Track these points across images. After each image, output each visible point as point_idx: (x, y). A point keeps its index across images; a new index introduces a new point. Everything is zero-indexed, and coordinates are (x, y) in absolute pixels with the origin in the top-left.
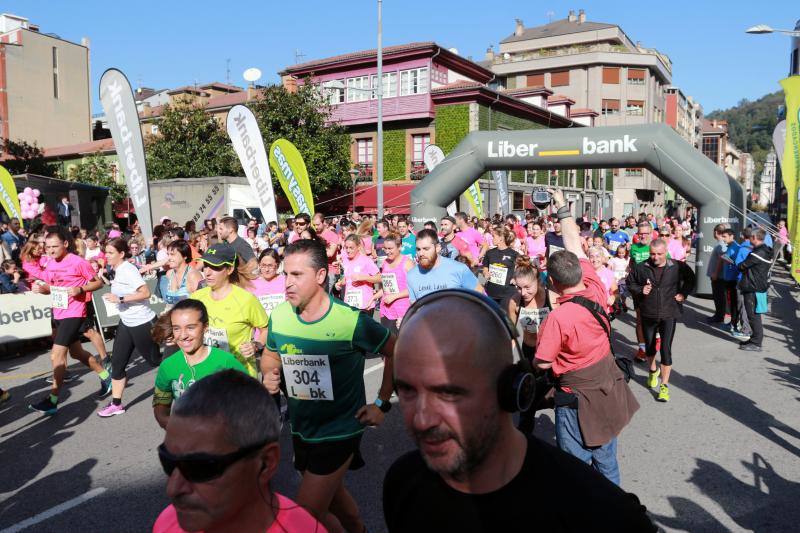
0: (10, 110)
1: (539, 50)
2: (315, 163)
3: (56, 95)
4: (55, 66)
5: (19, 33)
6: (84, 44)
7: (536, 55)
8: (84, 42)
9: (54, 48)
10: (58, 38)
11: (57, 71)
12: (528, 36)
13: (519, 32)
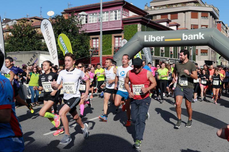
7: (164, 7)
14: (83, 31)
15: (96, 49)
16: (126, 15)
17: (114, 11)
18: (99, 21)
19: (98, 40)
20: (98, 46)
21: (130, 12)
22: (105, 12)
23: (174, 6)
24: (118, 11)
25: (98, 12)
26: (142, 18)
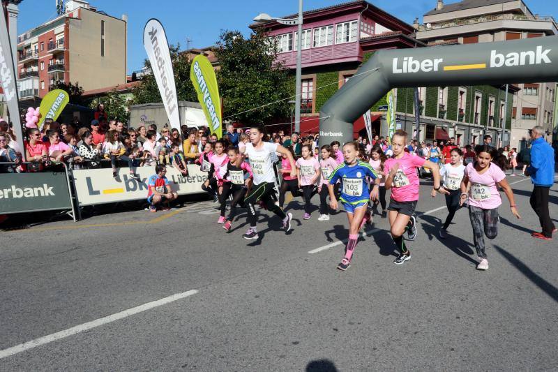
0: (71, 63)
1: (455, 19)
2: (261, 94)
3: (102, 54)
4: (102, 34)
5: (79, 11)
6: (123, 19)
7: (452, 24)
8: (124, 17)
9: (103, 22)
10: (106, 15)
11: (104, 37)
12: (446, 9)
13: (440, 7)
14: (279, 64)
15: (308, 102)
16: (369, 31)
17: (345, 25)
18: (314, 45)
19: (311, 84)
20: (311, 96)
21: (377, 25)
22: (327, 27)
23: (471, 21)
24: (353, 23)
25: (312, 26)
26: (400, 37)
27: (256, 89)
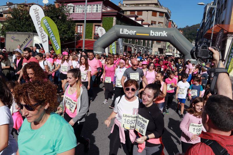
14: (71, 19)
15: (80, 34)
16: (105, 9)
17: (96, 5)
18: (84, 12)
19: (82, 27)
20: (81, 32)
21: (108, 7)
22: (89, 5)
23: (140, 5)
24: (99, 5)
25: (83, 4)
26: (117, 13)
27: (61, 28)
